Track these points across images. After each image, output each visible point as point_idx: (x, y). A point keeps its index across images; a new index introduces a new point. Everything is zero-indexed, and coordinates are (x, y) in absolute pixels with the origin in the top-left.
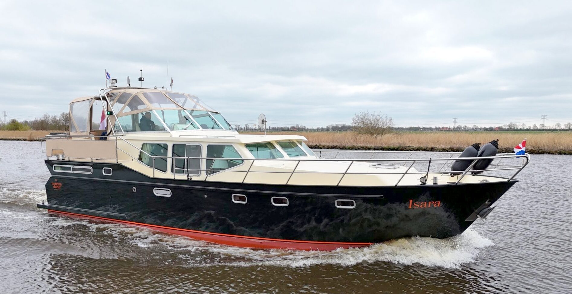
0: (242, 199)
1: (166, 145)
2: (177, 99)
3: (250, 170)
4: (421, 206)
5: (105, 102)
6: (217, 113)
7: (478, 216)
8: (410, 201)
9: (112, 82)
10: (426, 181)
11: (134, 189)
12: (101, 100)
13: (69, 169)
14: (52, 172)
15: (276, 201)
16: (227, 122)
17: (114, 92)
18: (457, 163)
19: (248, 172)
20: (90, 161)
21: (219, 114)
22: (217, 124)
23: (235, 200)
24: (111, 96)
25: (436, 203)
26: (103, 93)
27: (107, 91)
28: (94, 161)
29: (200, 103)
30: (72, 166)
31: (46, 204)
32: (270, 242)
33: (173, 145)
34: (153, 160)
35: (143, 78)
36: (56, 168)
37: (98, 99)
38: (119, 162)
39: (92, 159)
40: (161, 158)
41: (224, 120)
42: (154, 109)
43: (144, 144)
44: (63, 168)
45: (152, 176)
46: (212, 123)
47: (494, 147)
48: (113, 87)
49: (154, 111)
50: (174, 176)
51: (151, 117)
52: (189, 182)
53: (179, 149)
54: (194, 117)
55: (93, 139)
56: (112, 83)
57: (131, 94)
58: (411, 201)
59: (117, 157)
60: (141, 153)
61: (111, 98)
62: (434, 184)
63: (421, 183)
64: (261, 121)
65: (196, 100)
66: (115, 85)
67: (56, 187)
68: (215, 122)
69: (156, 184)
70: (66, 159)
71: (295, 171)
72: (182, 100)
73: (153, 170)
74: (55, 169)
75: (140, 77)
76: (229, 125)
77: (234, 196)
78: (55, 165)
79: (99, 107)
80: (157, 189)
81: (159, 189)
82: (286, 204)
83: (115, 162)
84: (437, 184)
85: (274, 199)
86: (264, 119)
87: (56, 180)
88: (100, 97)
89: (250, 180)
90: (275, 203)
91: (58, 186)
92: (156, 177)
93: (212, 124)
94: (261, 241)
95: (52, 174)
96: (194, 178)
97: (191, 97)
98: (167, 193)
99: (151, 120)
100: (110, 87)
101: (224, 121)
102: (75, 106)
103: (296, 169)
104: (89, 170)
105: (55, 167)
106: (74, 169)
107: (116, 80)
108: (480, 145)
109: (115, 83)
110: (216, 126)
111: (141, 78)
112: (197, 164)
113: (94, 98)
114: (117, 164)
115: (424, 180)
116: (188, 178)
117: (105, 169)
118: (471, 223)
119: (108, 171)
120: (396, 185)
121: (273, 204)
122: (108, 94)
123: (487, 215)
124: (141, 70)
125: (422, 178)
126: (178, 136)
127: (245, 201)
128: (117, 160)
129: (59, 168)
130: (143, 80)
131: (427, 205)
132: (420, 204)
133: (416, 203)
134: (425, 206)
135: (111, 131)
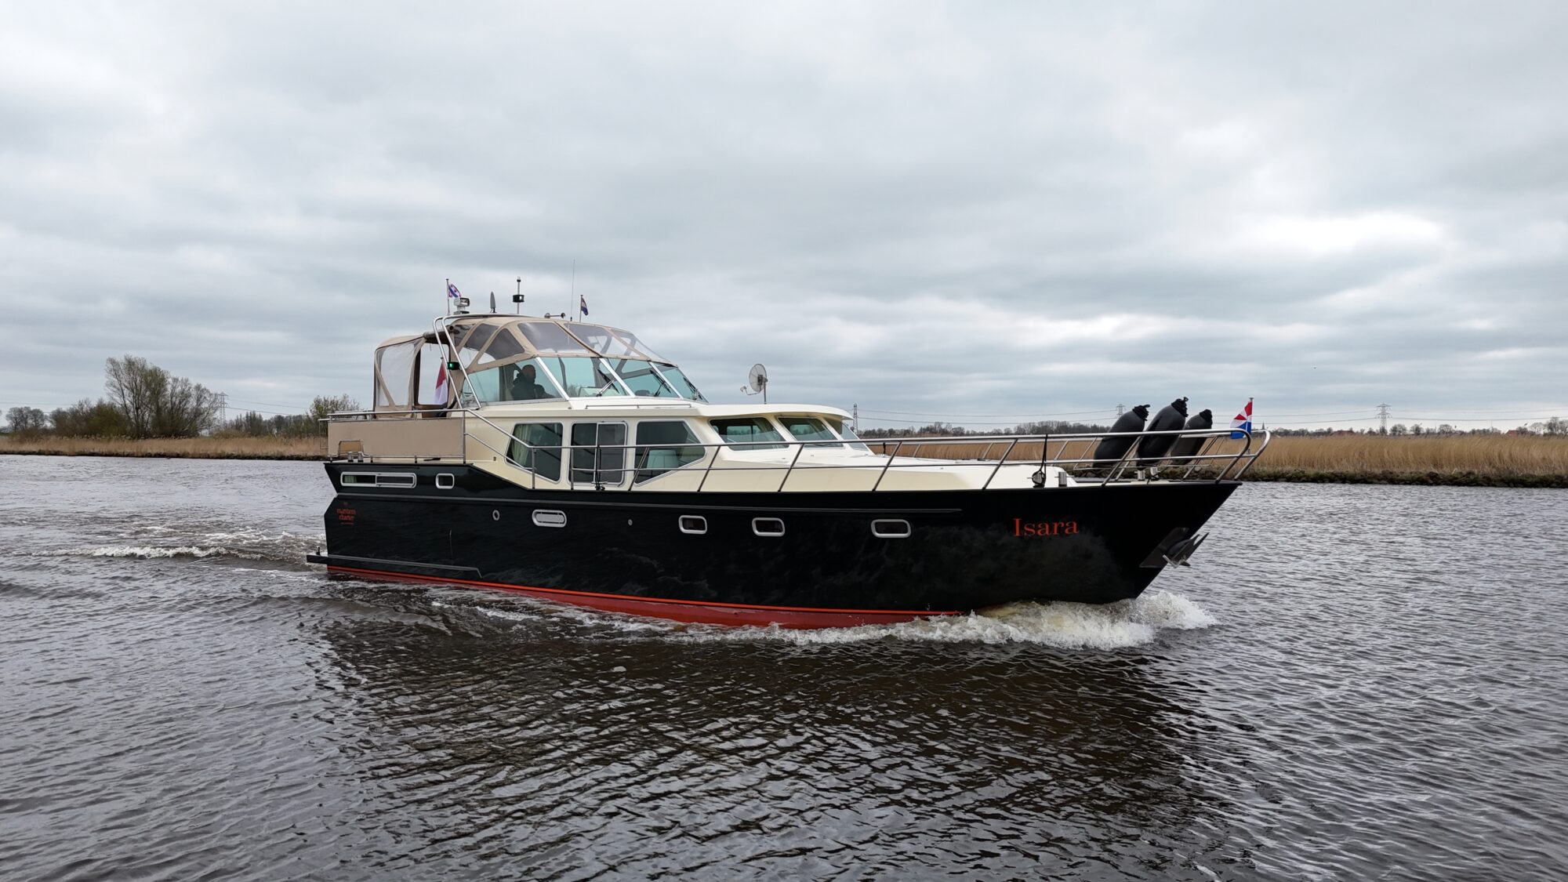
0: (698, 525)
1: (560, 426)
2: (592, 339)
3: (713, 467)
4: (1039, 532)
5: (446, 346)
6: (671, 366)
7: (1164, 556)
8: (1015, 522)
9: (459, 303)
10: (1044, 480)
11: (496, 515)
12: (437, 343)
13: (371, 479)
14: (338, 487)
15: (762, 526)
16: (690, 384)
17: (463, 323)
18: (1105, 443)
19: (709, 470)
20: (412, 461)
21: (675, 369)
22: (666, 386)
23: (685, 528)
24: (456, 332)
25: (1067, 524)
26: (442, 326)
27: (450, 322)
28: (420, 461)
29: (637, 346)
30: (376, 474)
31: (325, 554)
32: (753, 612)
33: (574, 426)
34: (533, 455)
35: (523, 296)
36: (346, 479)
37: (431, 339)
38: (468, 461)
39: (416, 458)
40: (549, 449)
41: (685, 379)
42: (538, 356)
43: (517, 426)
44: (359, 479)
45: (529, 486)
46: (657, 384)
47: (1179, 413)
48: (462, 315)
49: (538, 359)
50: (572, 485)
51: (535, 374)
52: (600, 494)
53: (584, 431)
54: (624, 377)
55: (420, 416)
56: (459, 306)
57: (496, 328)
58: (1017, 521)
59: (464, 452)
60: (513, 441)
61: (457, 336)
62: (1060, 485)
63: (1034, 484)
64: (756, 380)
65: (628, 341)
66: (467, 309)
67: (345, 518)
68: (663, 383)
69: (538, 501)
70: (367, 461)
71: (795, 465)
72: (603, 340)
73: (531, 476)
74: (344, 481)
75: (516, 294)
76: (694, 389)
77: (684, 520)
78: (344, 473)
79: (434, 358)
80: (538, 513)
81: (544, 513)
82: (780, 531)
83: (461, 461)
84: (1065, 485)
85: (757, 522)
86: (761, 376)
87: (345, 503)
88: (434, 334)
89: (713, 486)
90: (759, 531)
91: (347, 515)
92: (537, 487)
93: (655, 385)
94: (735, 611)
95: (338, 491)
96: (610, 487)
97: (619, 333)
98: (555, 520)
99: (537, 382)
100: (455, 313)
101: (685, 383)
102: (388, 354)
103: (797, 461)
104: (409, 480)
105: (344, 476)
106: (383, 479)
107: (468, 301)
108: (1148, 409)
109: (464, 306)
110: (663, 389)
111: (518, 296)
112: (618, 457)
113: (424, 336)
114: (464, 465)
115: (1039, 478)
116: (598, 488)
117: (440, 477)
118: (1154, 573)
119: (445, 481)
120: (984, 488)
121: (757, 532)
122: (451, 329)
123: (1188, 557)
124: (519, 281)
125: (1035, 474)
126: (583, 408)
127: (704, 529)
128: (464, 458)
129: (352, 479)
130: (522, 301)
131: (1051, 530)
132: (1036, 529)
133: (1028, 527)
134: (1047, 533)
135: (455, 401)
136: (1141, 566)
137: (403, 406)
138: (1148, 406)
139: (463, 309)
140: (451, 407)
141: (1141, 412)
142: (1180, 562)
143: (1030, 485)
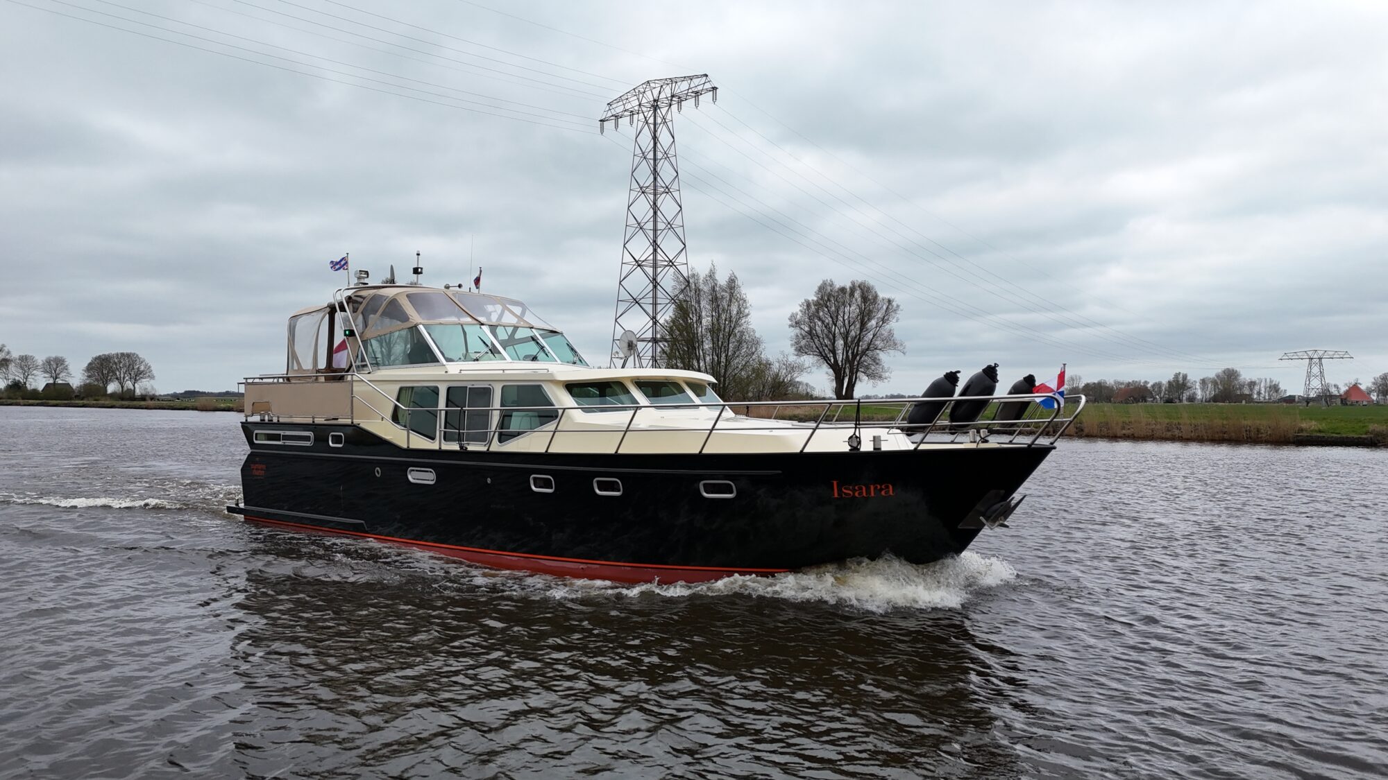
0: (547, 484)
1: (437, 388)
4: (857, 494)
6: (556, 332)
7: (981, 517)
8: (833, 484)
9: (358, 275)
10: (859, 443)
11: (378, 472)
13: (277, 437)
14: (252, 445)
15: (603, 486)
16: (572, 349)
17: (364, 293)
19: (555, 431)
20: (310, 421)
21: (560, 336)
22: (544, 351)
23: (536, 487)
24: (355, 302)
25: (883, 487)
26: (342, 297)
27: (350, 293)
28: (319, 421)
30: (282, 433)
31: (242, 505)
32: (599, 567)
33: (449, 389)
35: (422, 269)
36: (259, 437)
38: (356, 421)
39: (313, 418)
40: (428, 411)
42: (421, 323)
43: (401, 389)
44: (270, 437)
45: (405, 446)
46: (536, 350)
48: (361, 286)
49: (422, 326)
50: (443, 445)
52: (463, 453)
53: (456, 394)
55: (322, 379)
56: (359, 278)
57: (388, 298)
58: (835, 483)
59: (352, 413)
60: (396, 407)
61: (355, 305)
62: (874, 449)
63: (849, 448)
64: (626, 345)
66: (366, 281)
67: (259, 474)
68: (542, 348)
69: (413, 460)
70: (275, 420)
71: (629, 430)
73: (407, 434)
74: (257, 439)
75: (416, 266)
76: (576, 354)
77: (535, 479)
78: (256, 432)
80: (413, 470)
81: (417, 471)
82: (618, 491)
83: (349, 421)
84: (880, 449)
85: (598, 482)
86: (632, 342)
87: (259, 459)
88: (335, 305)
90: (600, 490)
91: (260, 471)
92: (412, 446)
93: (533, 351)
94: (582, 566)
95: (252, 448)
96: (473, 447)
97: (509, 302)
98: (421, 477)
100: (355, 285)
101: (567, 348)
102: (299, 323)
103: (633, 422)
104: (308, 438)
105: (256, 434)
106: (286, 438)
108: (958, 375)
109: (364, 278)
110: (541, 355)
111: (417, 268)
112: (484, 418)
113: (328, 306)
114: (352, 425)
115: (855, 440)
116: (461, 447)
117: (333, 436)
118: (974, 533)
119: (337, 439)
120: (802, 451)
121: (598, 492)
122: (349, 299)
123: (1006, 518)
124: (418, 254)
125: (851, 438)
126: (457, 372)
127: (552, 488)
128: (352, 418)
129: (263, 437)
130: (421, 273)
131: (868, 492)
132: (854, 490)
133: (845, 489)
134: (864, 494)
135: (351, 366)
136: (959, 527)
137: (308, 370)
138: (959, 372)
139: (362, 281)
140: (348, 371)
141: (952, 378)
142: (997, 523)
143: (846, 448)
